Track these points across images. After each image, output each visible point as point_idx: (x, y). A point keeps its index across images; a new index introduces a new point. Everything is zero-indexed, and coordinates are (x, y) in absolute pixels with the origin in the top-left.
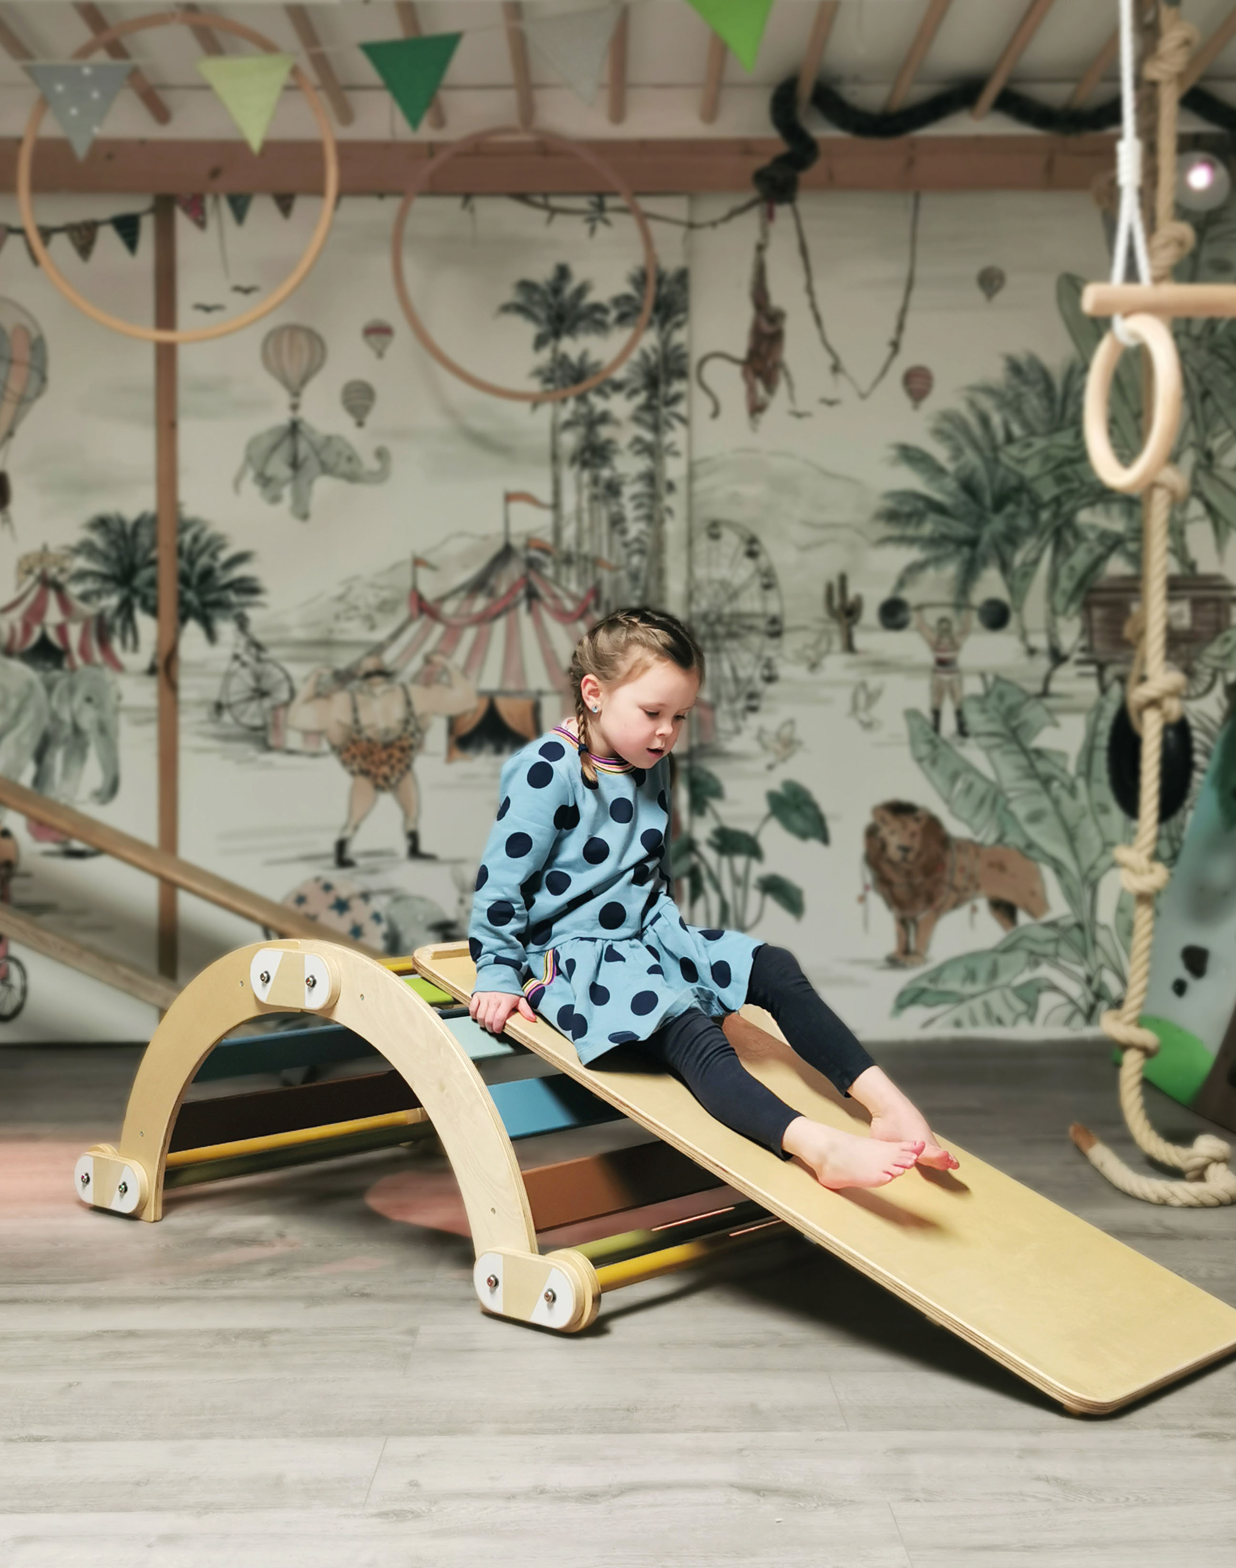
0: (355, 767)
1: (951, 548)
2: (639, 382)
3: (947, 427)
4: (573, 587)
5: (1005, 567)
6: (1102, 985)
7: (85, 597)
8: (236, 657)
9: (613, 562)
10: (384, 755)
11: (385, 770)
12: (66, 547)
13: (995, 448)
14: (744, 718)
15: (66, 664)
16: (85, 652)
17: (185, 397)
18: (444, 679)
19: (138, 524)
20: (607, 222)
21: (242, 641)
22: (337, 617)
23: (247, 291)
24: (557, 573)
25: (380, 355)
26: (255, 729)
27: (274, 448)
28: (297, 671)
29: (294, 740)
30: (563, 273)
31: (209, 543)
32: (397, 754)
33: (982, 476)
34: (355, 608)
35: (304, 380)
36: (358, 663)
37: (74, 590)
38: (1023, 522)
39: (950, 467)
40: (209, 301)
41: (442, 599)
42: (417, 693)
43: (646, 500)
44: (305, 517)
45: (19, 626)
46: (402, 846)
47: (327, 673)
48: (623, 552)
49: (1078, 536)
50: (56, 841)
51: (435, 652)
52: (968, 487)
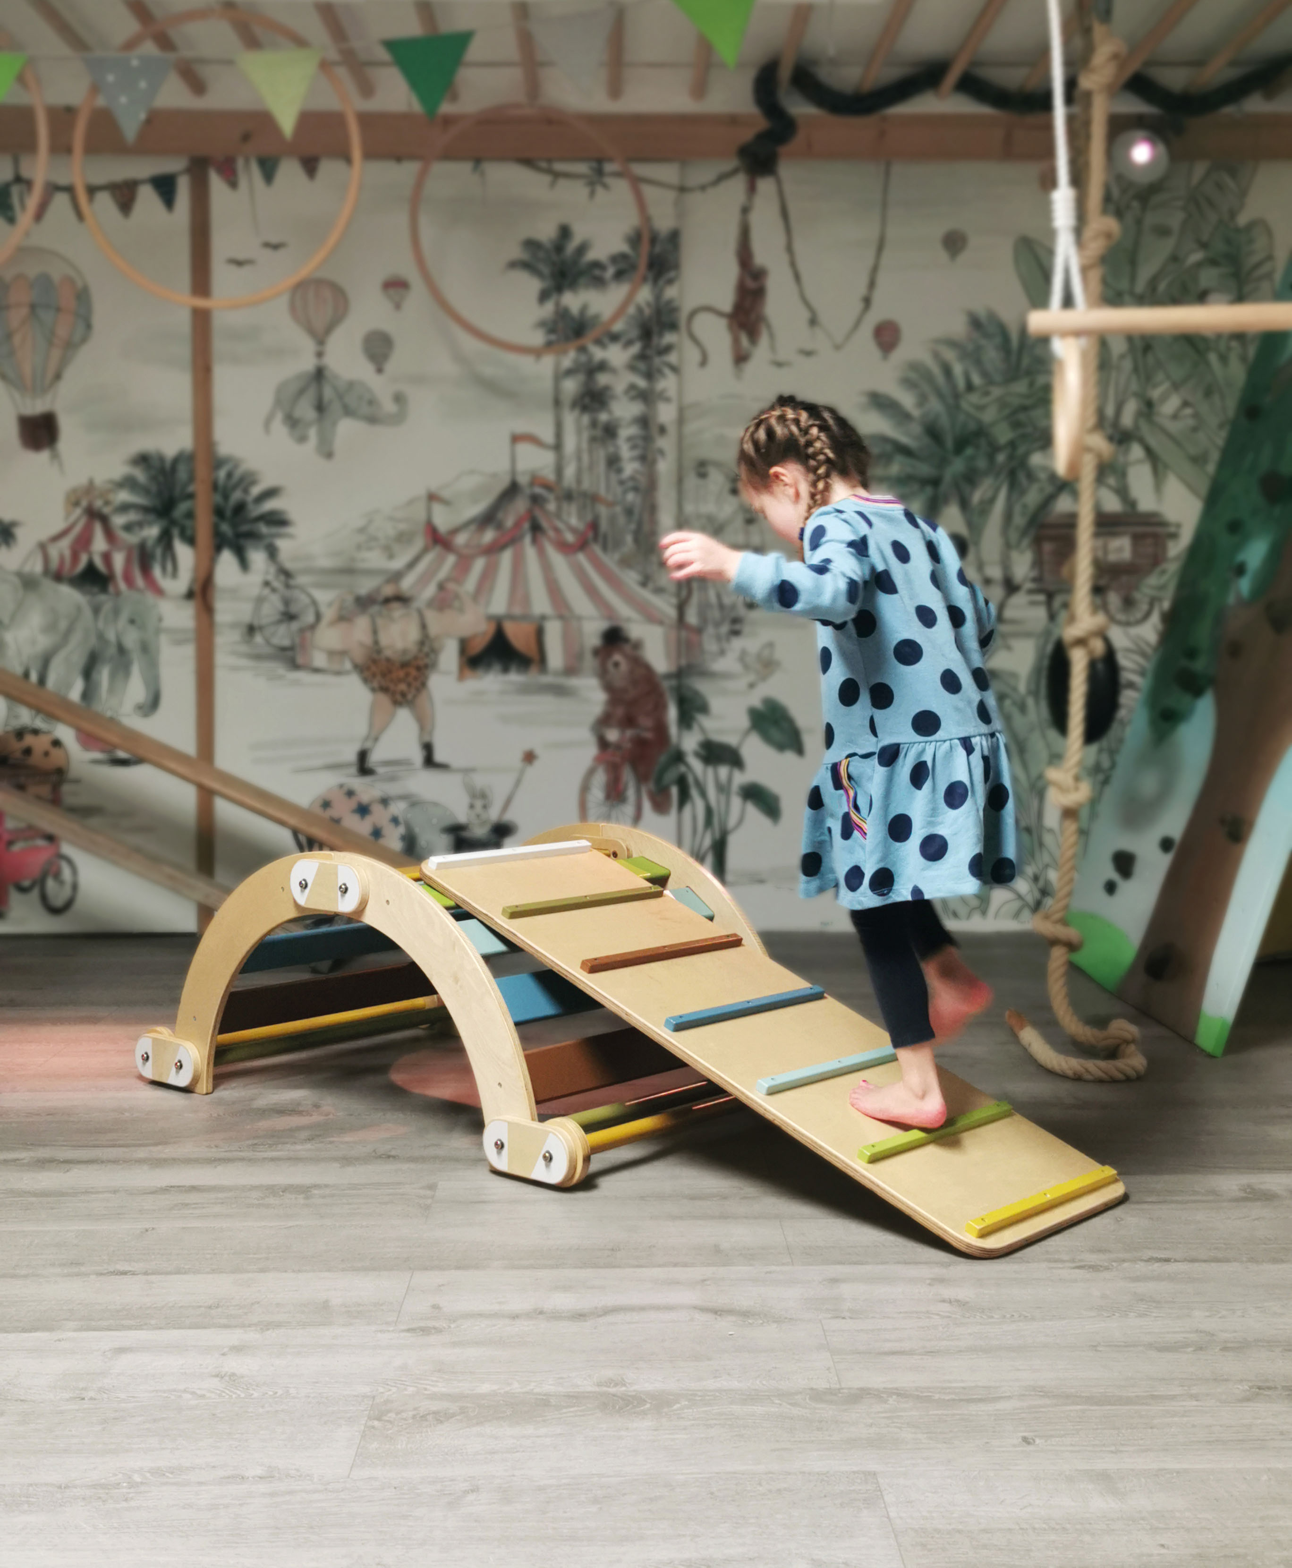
0: (375, 684)
1: (916, 487)
2: (634, 333)
3: (913, 375)
4: (574, 521)
5: (964, 505)
6: (1047, 882)
7: (128, 528)
8: (267, 584)
9: (610, 498)
10: (401, 674)
11: (403, 687)
12: (111, 482)
13: (957, 396)
14: (728, 640)
15: (111, 589)
16: (128, 577)
17: (219, 345)
18: (456, 604)
19: (177, 460)
20: (605, 186)
21: (272, 570)
22: (359, 547)
23: (276, 247)
24: (559, 508)
25: (398, 306)
26: (283, 649)
27: (301, 392)
28: (323, 597)
29: (319, 659)
30: (565, 232)
31: (242, 480)
32: (413, 672)
33: (945, 422)
34: (374, 539)
35: (329, 329)
36: (378, 590)
37: (119, 520)
38: (982, 463)
39: (916, 413)
40: (241, 256)
41: (455, 531)
42: (431, 617)
43: (640, 442)
44: (329, 455)
45: (67, 553)
46: (418, 756)
47: (350, 599)
48: (619, 490)
49: (1031, 476)
50: (103, 751)
51: (448, 579)
52: (933, 432)
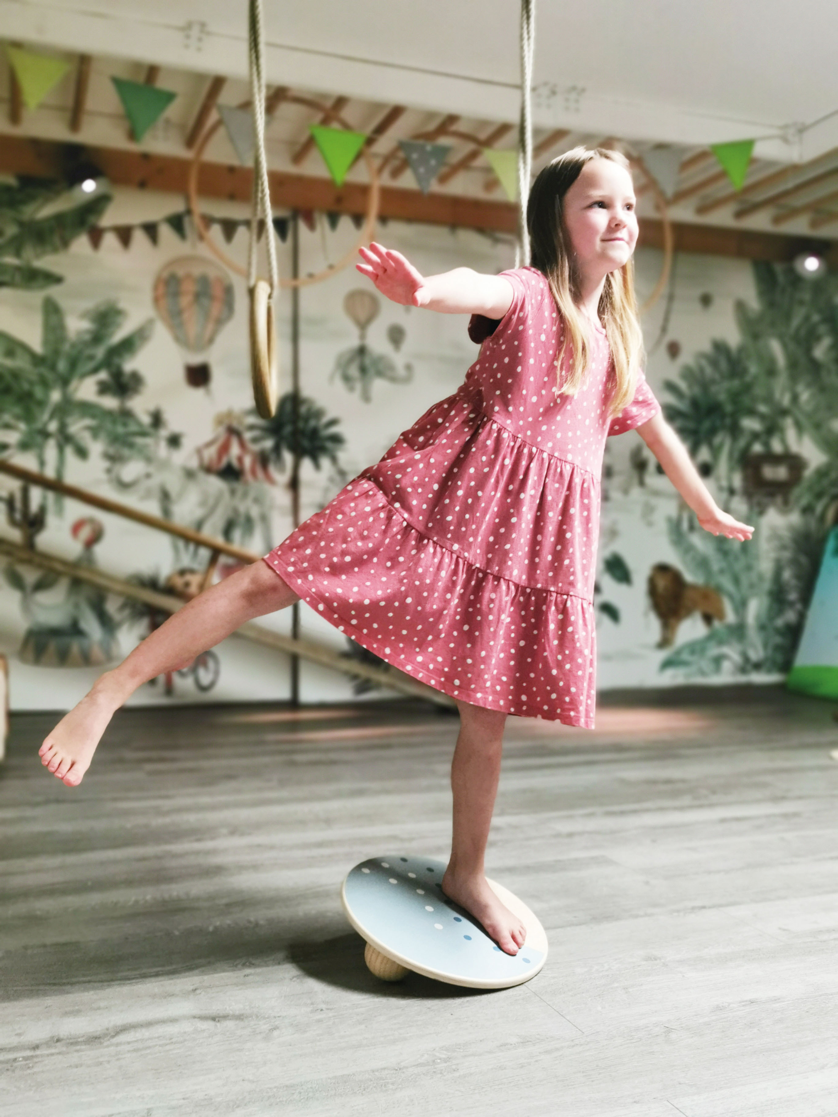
3: (685, 372)
5: (710, 445)
13: (706, 386)
16: (254, 472)
17: (303, 328)
21: (335, 470)
27: (351, 361)
31: (316, 413)
33: (701, 399)
35: (368, 322)
37: (248, 435)
38: (718, 423)
39: (687, 393)
44: (367, 400)
49: (741, 432)
52: (695, 403)
